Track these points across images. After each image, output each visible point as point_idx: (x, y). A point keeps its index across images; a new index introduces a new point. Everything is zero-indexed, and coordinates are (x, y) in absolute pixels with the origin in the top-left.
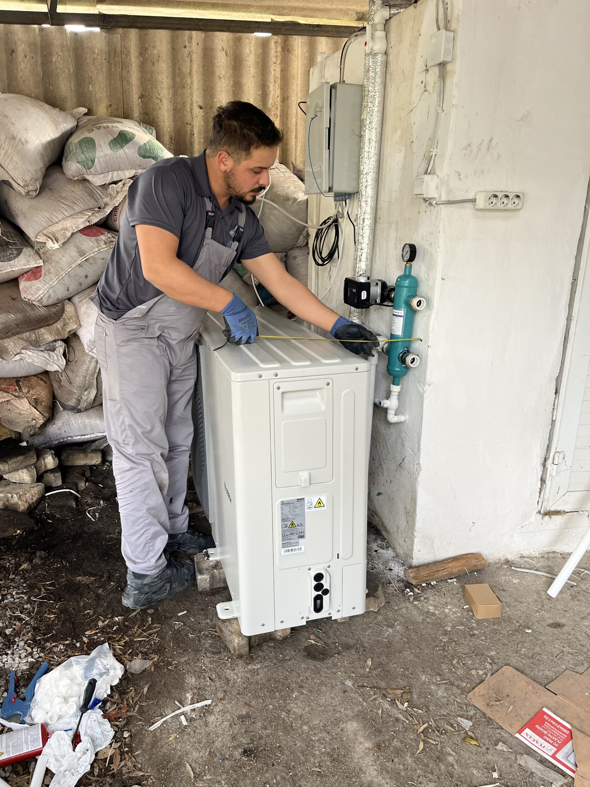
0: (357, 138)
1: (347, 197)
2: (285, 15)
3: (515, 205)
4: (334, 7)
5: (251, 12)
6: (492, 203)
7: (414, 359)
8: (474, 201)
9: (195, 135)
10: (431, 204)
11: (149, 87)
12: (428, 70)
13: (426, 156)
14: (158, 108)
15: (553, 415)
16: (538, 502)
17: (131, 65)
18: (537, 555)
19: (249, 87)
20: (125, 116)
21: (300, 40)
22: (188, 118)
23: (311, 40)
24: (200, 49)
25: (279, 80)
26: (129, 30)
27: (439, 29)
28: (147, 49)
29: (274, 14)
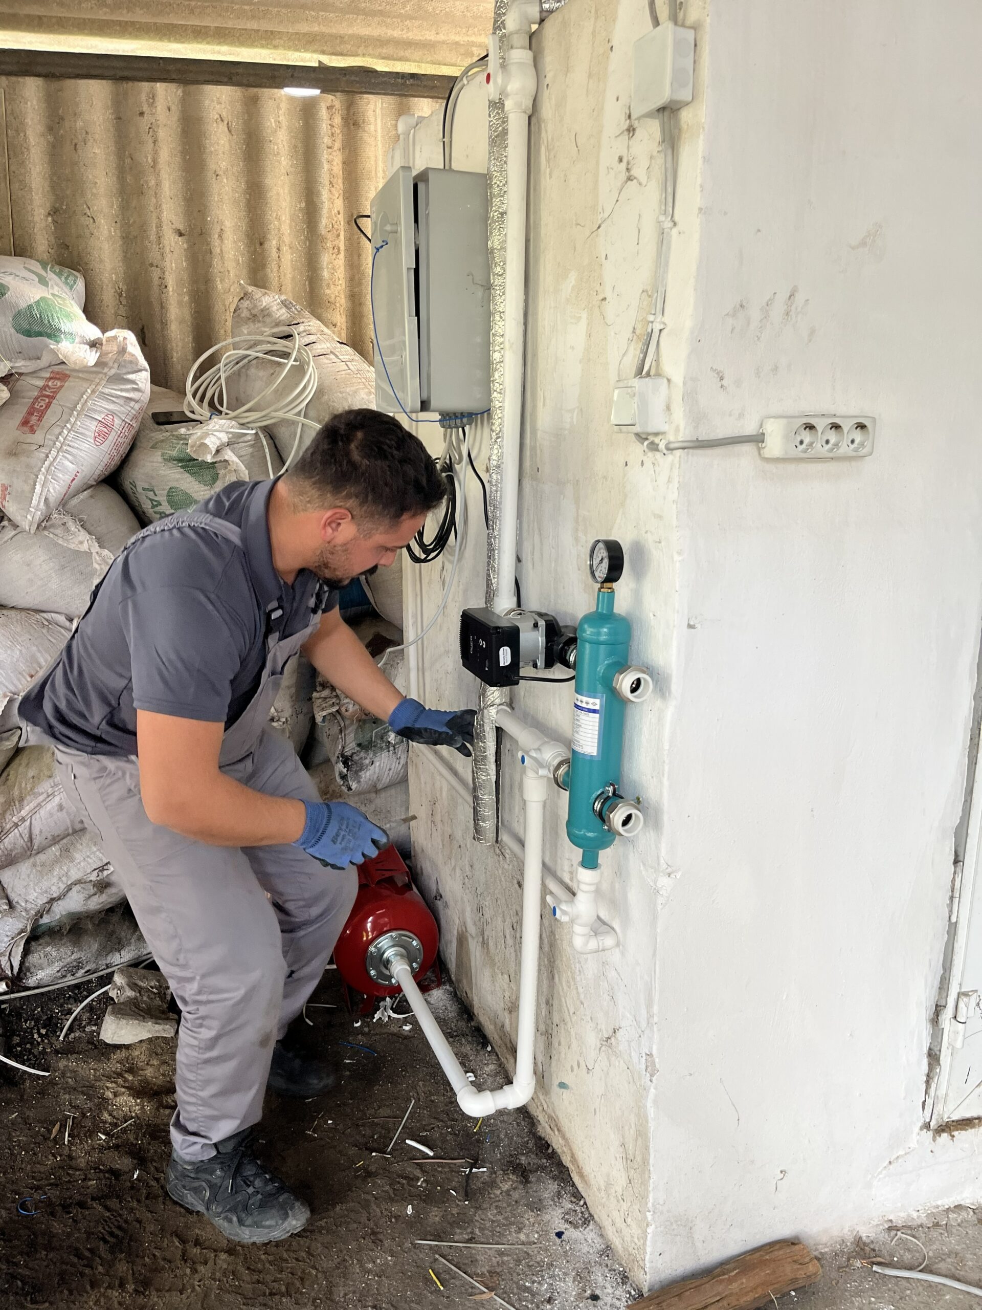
0: (480, 293)
1: (465, 420)
2: (346, 55)
3: (855, 445)
4: (441, 37)
5: (275, 47)
6: (801, 442)
7: (629, 817)
8: (758, 439)
9: (170, 288)
10: (653, 447)
11: (68, 192)
12: (634, 130)
13: (638, 332)
14: (88, 235)
15: (951, 911)
16: (924, 1103)
17: (28, 150)
18: (923, 1219)
19: (278, 194)
20: (18, 250)
21: (379, 105)
22: (153, 255)
23: (401, 103)
24: (175, 118)
25: (340, 181)
26: (20, 79)
27: (656, 22)
28: (63, 119)
29: (323, 52)
